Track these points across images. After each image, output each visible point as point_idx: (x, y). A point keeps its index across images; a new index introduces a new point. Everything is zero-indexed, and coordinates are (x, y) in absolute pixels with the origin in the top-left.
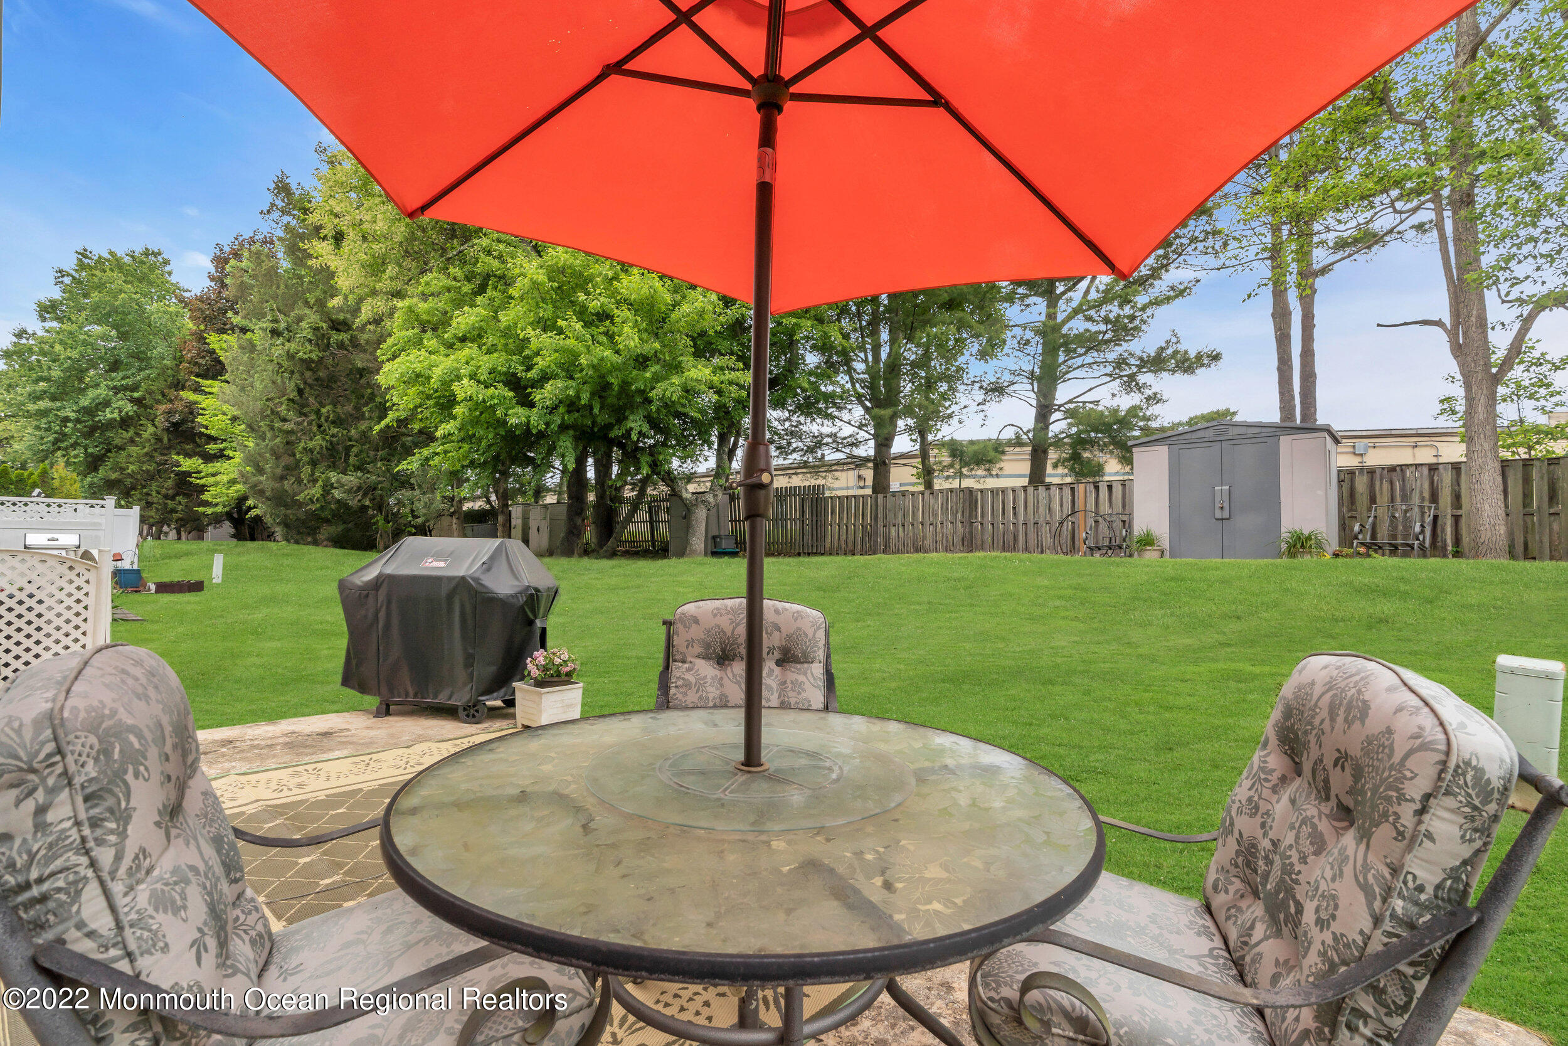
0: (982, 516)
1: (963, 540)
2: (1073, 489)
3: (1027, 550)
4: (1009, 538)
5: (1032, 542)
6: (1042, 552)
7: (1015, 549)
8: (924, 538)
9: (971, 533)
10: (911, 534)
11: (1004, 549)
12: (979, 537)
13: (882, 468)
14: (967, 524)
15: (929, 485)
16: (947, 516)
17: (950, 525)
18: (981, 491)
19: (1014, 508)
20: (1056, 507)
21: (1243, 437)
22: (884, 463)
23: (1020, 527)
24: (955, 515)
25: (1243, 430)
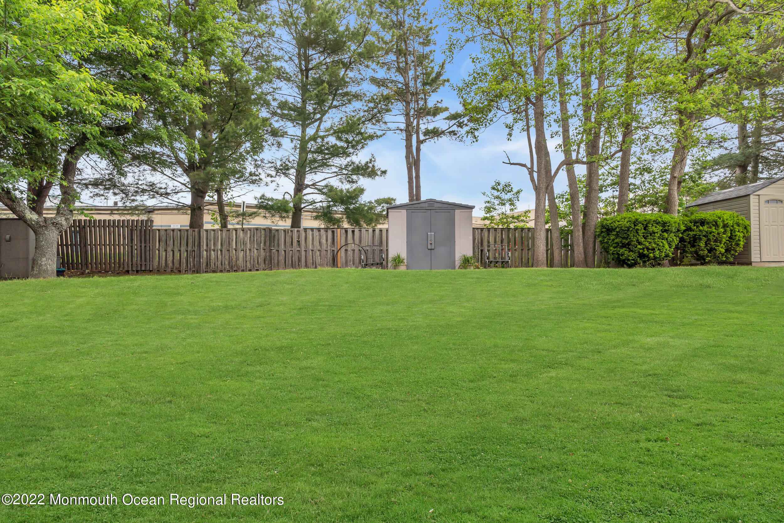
0: (278, 246)
1: (265, 260)
2: (333, 232)
3: (306, 266)
4: (295, 259)
5: (310, 261)
6: (316, 267)
7: (299, 266)
8: (237, 259)
9: (270, 256)
10: (227, 257)
11: (293, 266)
12: (276, 258)
13: (197, 212)
14: (268, 250)
15: (224, 225)
16: (254, 246)
17: (256, 251)
18: (277, 230)
19: (298, 241)
20: (324, 241)
21: (440, 208)
22: (200, 208)
23: (303, 253)
24: (259, 244)
25: (440, 205)
